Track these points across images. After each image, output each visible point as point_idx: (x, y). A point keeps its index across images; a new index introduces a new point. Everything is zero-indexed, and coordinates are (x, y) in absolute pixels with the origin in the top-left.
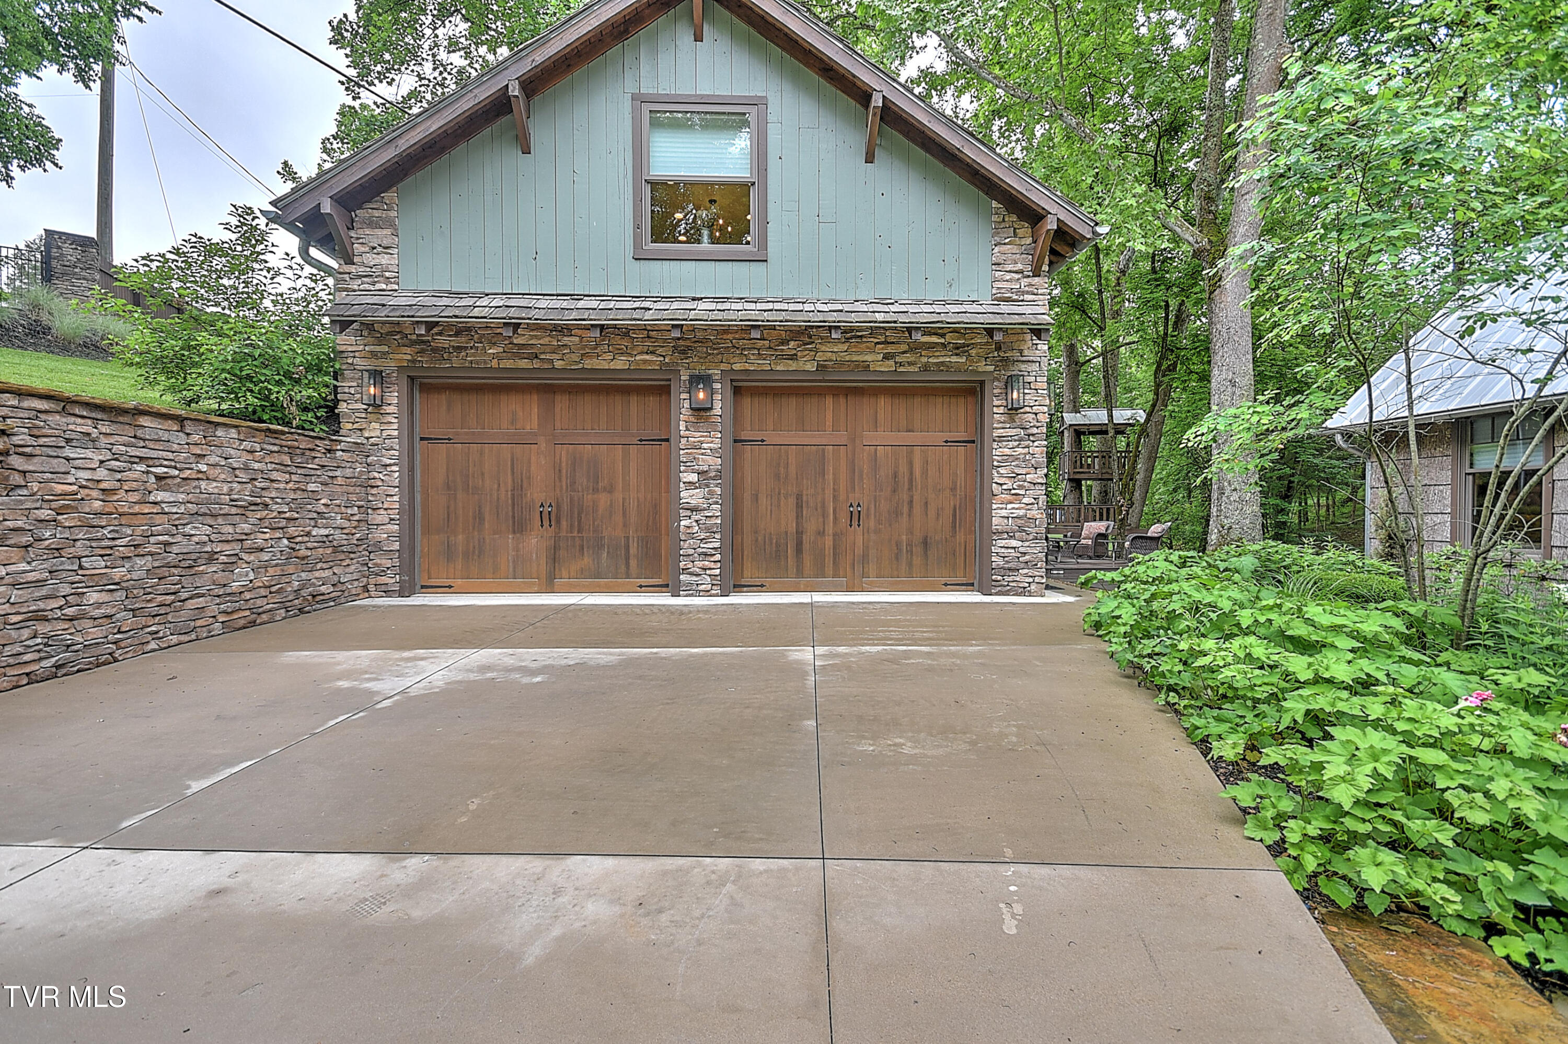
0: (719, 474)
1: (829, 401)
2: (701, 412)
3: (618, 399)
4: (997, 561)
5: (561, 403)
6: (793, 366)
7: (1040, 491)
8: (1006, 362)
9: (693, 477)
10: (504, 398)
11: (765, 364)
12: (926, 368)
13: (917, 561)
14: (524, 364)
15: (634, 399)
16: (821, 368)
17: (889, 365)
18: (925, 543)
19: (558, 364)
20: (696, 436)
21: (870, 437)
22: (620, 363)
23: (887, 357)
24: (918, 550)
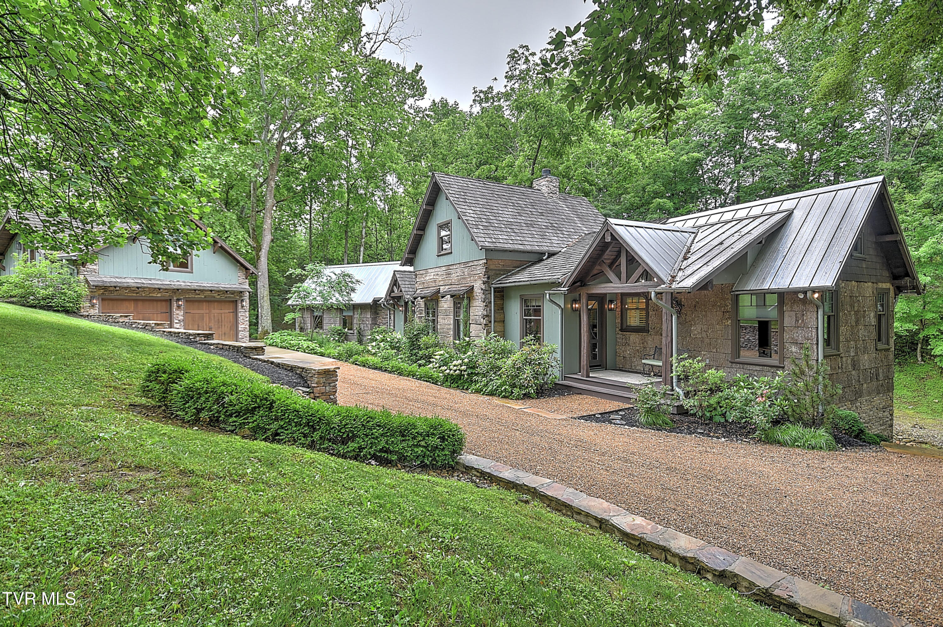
0: (183, 321)
1: (204, 303)
2: (179, 307)
3: (155, 303)
4: (240, 337)
5: (140, 304)
6: (199, 296)
7: (248, 322)
8: (241, 296)
9: (177, 321)
10: (124, 302)
11: (193, 296)
12: (226, 297)
13: (223, 338)
14: (135, 295)
15: (159, 303)
16: (205, 297)
17: (219, 297)
18: (225, 334)
19: (143, 295)
20: (178, 312)
21: (213, 311)
22: (159, 295)
23: (219, 295)
24: (223, 335)
